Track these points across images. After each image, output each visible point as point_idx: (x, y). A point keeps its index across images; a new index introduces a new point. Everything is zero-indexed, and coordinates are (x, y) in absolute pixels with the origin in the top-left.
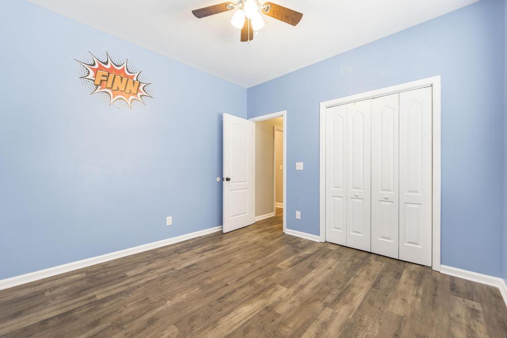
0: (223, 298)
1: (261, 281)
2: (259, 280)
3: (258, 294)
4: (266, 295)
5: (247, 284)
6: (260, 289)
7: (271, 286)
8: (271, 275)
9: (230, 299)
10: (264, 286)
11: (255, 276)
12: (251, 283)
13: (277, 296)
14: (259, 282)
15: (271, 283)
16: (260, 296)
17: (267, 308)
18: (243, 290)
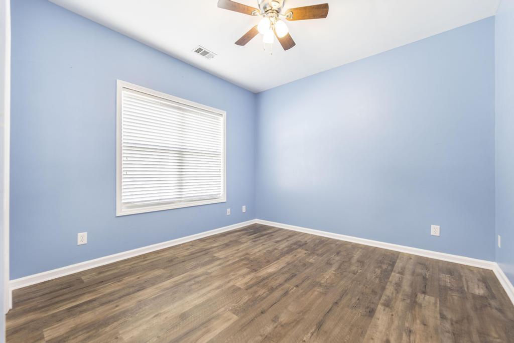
0: (292, 276)
1: (262, 292)
2: (264, 293)
3: (263, 279)
4: (256, 279)
5: (276, 288)
6: (261, 284)
7: (251, 287)
8: (249, 300)
9: (287, 276)
10: (258, 287)
11: (268, 297)
12: (272, 290)
13: (246, 279)
14: (264, 291)
15: (250, 290)
16: (261, 279)
17: (256, 271)
18: (278, 282)
